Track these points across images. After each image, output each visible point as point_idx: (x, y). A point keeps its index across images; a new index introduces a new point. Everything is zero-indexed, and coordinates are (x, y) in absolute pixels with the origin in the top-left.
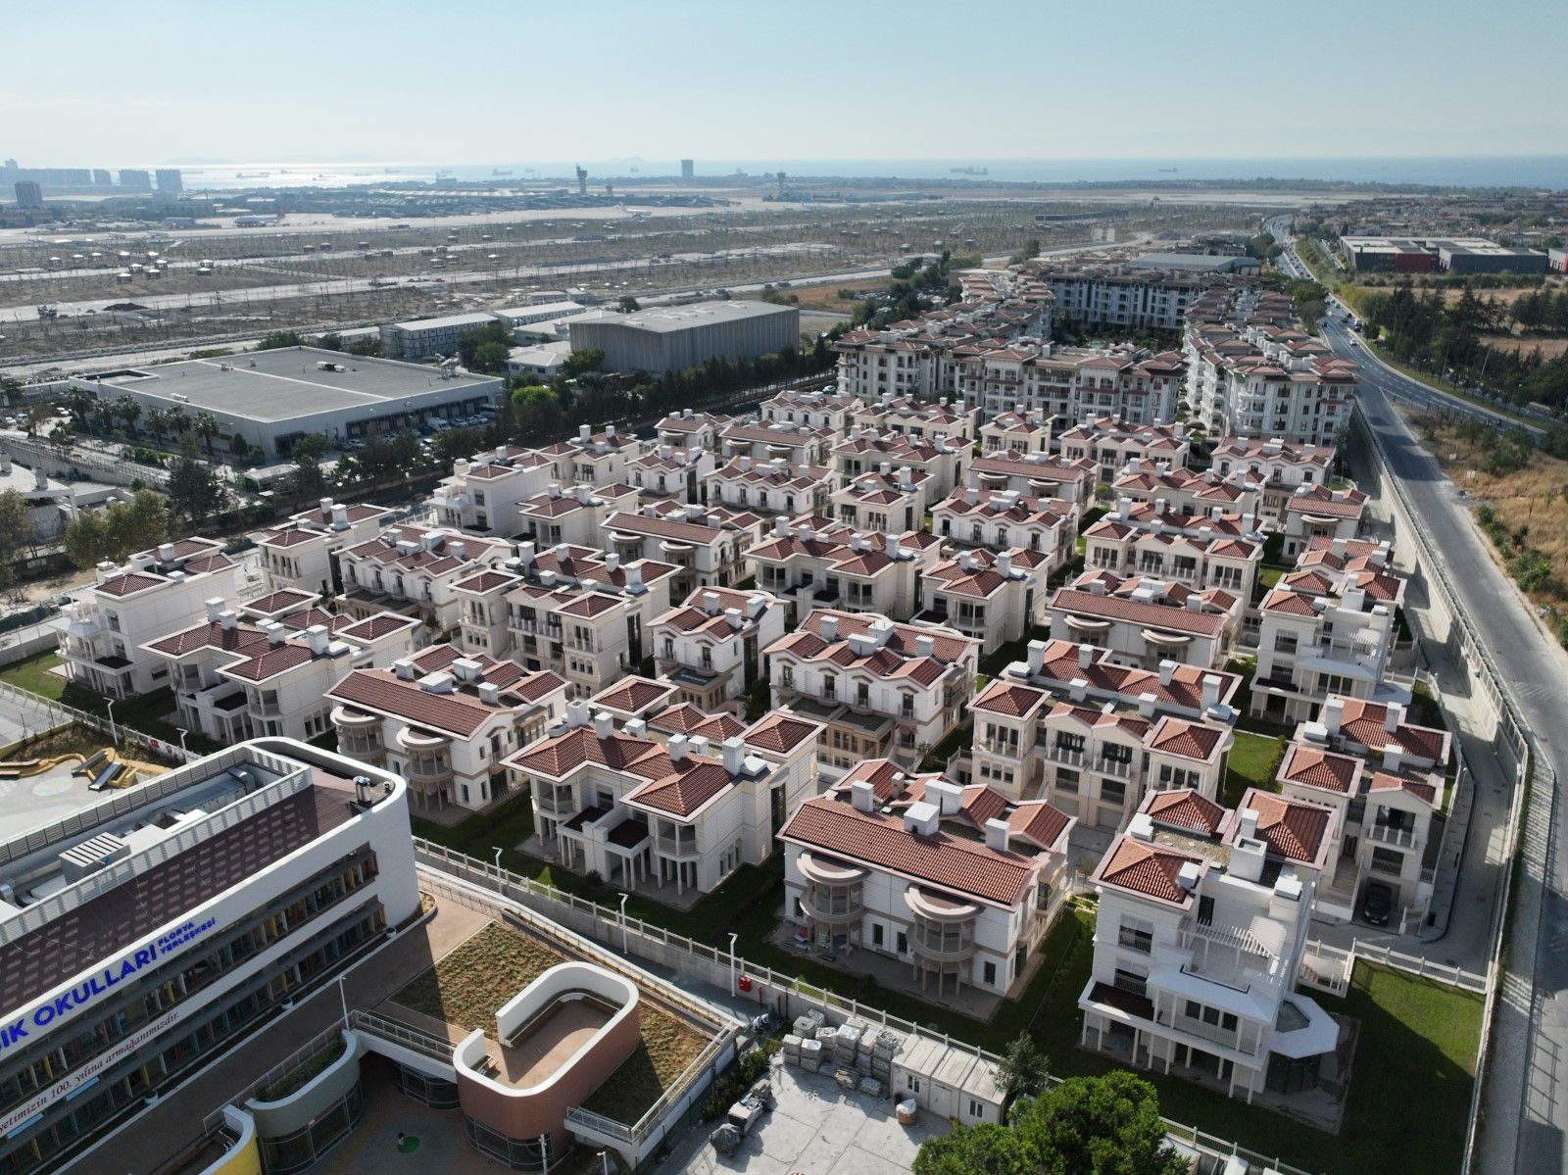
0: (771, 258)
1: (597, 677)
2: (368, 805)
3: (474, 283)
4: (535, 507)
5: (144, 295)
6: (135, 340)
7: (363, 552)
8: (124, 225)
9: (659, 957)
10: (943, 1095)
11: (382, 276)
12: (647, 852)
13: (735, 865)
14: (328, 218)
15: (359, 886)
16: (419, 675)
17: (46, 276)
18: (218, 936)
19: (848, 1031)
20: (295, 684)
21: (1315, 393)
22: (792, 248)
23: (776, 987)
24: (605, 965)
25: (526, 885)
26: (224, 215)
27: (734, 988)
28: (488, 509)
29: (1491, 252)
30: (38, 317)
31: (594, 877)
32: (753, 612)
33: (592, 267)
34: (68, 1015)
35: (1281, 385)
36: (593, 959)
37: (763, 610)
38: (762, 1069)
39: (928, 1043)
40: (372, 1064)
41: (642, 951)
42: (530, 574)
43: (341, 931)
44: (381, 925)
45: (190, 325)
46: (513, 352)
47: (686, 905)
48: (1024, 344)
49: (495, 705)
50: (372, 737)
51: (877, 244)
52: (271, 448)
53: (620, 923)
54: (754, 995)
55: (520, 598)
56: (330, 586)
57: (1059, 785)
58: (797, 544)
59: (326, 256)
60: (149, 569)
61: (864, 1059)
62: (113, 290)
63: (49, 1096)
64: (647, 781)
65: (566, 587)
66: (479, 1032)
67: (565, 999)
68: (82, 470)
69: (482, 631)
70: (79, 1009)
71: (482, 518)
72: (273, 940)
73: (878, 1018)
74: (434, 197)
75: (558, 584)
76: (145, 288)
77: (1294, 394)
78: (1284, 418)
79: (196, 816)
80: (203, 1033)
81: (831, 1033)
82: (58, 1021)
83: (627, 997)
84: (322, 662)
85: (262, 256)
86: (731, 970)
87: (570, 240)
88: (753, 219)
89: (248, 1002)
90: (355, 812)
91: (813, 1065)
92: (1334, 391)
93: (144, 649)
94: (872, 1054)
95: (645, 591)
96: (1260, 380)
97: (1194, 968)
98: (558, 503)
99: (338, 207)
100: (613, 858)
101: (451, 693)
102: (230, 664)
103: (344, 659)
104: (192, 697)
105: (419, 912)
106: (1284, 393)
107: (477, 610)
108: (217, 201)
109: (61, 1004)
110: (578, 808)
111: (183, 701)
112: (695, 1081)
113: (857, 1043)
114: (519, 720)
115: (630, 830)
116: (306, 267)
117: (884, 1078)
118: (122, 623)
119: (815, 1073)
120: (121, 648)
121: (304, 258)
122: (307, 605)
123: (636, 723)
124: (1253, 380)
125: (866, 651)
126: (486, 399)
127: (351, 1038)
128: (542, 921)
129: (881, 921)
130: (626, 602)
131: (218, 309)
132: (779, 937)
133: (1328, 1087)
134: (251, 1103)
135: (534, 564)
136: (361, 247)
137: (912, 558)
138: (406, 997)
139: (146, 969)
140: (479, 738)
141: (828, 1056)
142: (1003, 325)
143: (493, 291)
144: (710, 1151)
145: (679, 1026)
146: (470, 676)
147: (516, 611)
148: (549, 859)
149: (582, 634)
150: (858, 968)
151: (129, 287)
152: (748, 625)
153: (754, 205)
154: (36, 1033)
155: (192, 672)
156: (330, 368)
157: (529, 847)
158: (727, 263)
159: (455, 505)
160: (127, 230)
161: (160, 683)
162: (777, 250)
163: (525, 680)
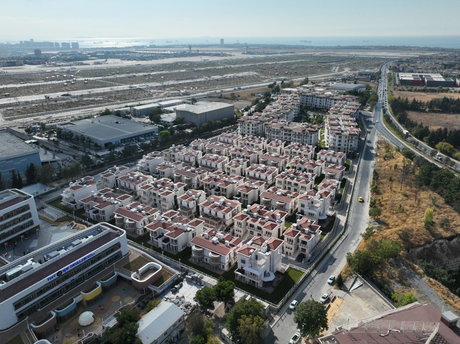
0: (239, 77)
1: (167, 208)
2: (119, 235)
3: (157, 87)
4: (159, 167)
5: (71, 91)
6: (70, 107)
7: (122, 179)
8: (64, 64)
9: (169, 262)
10: (209, 285)
11: (132, 84)
12: (169, 244)
13: (185, 247)
14: (119, 60)
15: (118, 249)
16: (131, 208)
17: (45, 83)
18: (95, 256)
19: (196, 275)
20: (108, 209)
21: (347, 137)
22: (245, 74)
23: (187, 268)
24: (158, 263)
25: (147, 249)
26: (91, 59)
27: (180, 268)
28: (150, 167)
29: (439, 80)
30: (45, 98)
31: (160, 248)
32: (198, 196)
33: (189, 81)
34: (75, 266)
35: (340, 135)
36: (156, 262)
37: (200, 195)
38: (182, 280)
39: (208, 277)
40: (119, 277)
41: (166, 261)
42: (155, 185)
43: (115, 256)
44: (121, 255)
45: (83, 101)
46: (162, 116)
47: (175, 254)
48: (282, 122)
49: (144, 215)
50: (122, 220)
51: (270, 72)
52: (103, 146)
53: (162, 256)
54: (183, 269)
55: (153, 191)
56: (116, 185)
57: (251, 233)
58: (212, 179)
59: (118, 76)
60: (80, 184)
61: (198, 279)
62: (63, 89)
63: (72, 278)
64: (169, 231)
65: (162, 189)
66: (136, 272)
67: (150, 268)
68: (61, 150)
69: (146, 197)
70: (76, 266)
71: (148, 169)
72: (104, 257)
73: (201, 273)
74: (149, 53)
75: (161, 187)
76: (71, 88)
77: (343, 137)
78: (340, 143)
79: (92, 236)
80: (93, 271)
81: (193, 275)
82: (73, 267)
83: (160, 268)
84: (113, 205)
85: (101, 76)
86: (180, 265)
87: (184, 71)
88: (237, 62)
89: (100, 267)
90: (117, 237)
91: (190, 280)
92: (352, 137)
93: (79, 201)
94: (199, 279)
95: (178, 190)
96: (335, 134)
97: (252, 266)
98: (164, 166)
99: (122, 57)
100: (163, 245)
101: (137, 213)
102: (96, 205)
103: (117, 205)
104: (88, 211)
105: (128, 253)
106: (340, 137)
107: (144, 193)
108: (89, 54)
109: (74, 265)
110: (158, 236)
111: (87, 211)
112: (170, 282)
113: (197, 277)
114: (149, 218)
115: (166, 240)
116: (112, 80)
117: (201, 283)
118: (75, 195)
119: (190, 282)
120: (74, 200)
121: (112, 77)
122: (110, 192)
123: (169, 220)
124: (333, 134)
125: (218, 206)
126: (154, 132)
127: (116, 273)
128: (148, 255)
129: (207, 258)
130: (174, 193)
131: (89, 96)
132: (190, 260)
133: (273, 287)
134: (100, 281)
135: (157, 183)
136: (127, 73)
137: (236, 183)
138: (125, 267)
139: (85, 260)
140: (141, 222)
141: (193, 279)
142: (282, 114)
143: (161, 89)
144: (171, 292)
145: (169, 273)
146: (141, 209)
147: (152, 193)
148: (152, 245)
149: (165, 199)
150: (202, 265)
151: (67, 88)
152: (197, 199)
153: (238, 55)
154: (70, 269)
155: (88, 206)
156: (117, 123)
157: (149, 242)
158: (226, 79)
159: (142, 166)
160: (66, 66)
161: (82, 207)
162: (240, 75)
163: (151, 210)
